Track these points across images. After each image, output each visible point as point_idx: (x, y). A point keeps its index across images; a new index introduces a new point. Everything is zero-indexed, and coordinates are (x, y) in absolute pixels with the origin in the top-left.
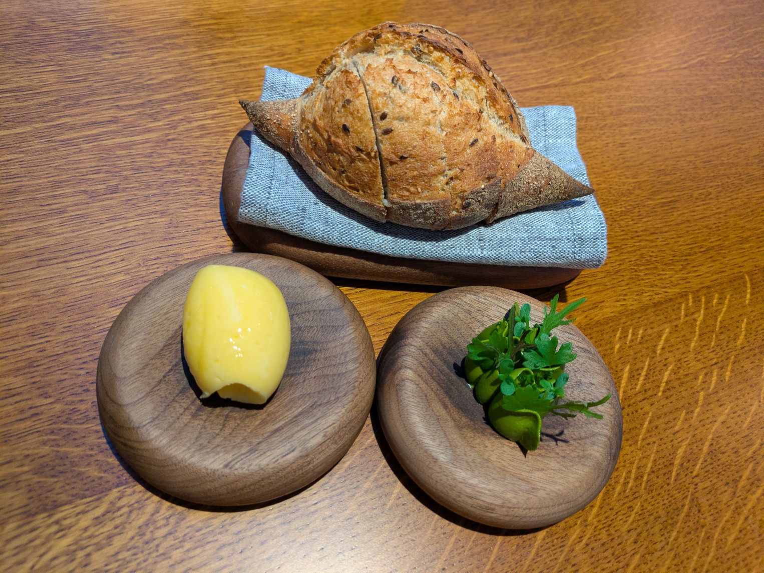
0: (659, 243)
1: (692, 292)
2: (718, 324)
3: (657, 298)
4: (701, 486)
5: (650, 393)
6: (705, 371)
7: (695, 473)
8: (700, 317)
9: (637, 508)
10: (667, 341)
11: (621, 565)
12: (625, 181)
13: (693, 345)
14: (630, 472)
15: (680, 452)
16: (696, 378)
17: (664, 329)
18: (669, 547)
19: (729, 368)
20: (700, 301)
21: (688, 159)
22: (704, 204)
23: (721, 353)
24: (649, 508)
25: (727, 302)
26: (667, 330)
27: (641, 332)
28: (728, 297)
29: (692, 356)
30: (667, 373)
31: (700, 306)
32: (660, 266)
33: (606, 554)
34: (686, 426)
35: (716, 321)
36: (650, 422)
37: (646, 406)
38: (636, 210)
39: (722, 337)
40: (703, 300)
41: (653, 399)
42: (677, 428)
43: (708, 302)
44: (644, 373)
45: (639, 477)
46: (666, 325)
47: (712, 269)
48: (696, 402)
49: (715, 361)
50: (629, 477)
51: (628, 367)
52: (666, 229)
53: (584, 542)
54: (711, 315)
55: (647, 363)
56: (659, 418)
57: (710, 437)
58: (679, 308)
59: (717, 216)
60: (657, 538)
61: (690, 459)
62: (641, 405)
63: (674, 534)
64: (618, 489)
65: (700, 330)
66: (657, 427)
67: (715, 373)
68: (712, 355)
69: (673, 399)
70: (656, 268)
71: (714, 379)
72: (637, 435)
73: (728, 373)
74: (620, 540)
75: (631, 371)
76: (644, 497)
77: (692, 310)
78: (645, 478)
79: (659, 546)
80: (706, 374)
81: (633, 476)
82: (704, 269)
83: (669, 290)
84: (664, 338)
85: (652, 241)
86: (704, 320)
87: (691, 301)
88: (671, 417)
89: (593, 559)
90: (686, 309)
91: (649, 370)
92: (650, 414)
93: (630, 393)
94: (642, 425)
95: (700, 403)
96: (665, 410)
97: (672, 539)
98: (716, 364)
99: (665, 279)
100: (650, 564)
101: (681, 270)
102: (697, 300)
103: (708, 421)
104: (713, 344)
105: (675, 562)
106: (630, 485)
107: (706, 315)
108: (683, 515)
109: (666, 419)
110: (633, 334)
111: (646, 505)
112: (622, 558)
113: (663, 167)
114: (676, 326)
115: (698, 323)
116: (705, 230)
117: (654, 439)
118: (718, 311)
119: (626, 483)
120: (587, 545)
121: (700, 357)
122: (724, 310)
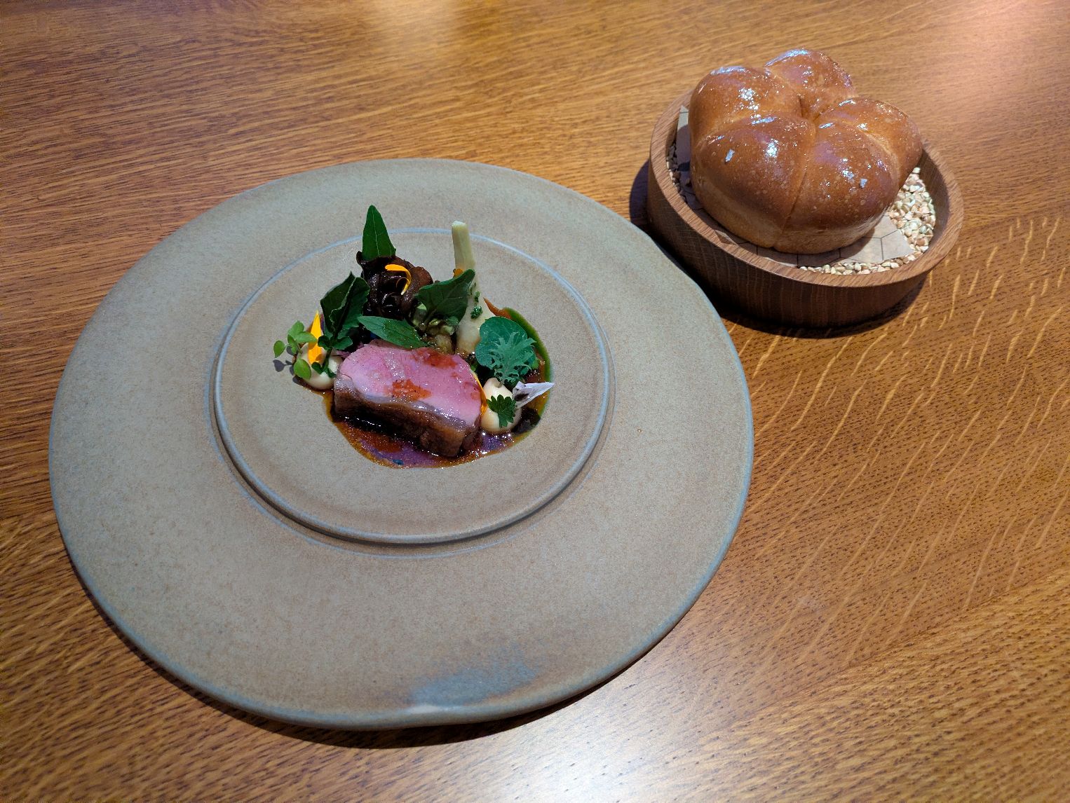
0: (983, 176)
1: (1021, 217)
2: (1048, 242)
3: (983, 223)
4: (1036, 365)
5: (982, 297)
6: (1036, 280)
7: (1029, 356)
8: (1030, 236)
9: (976, 379)
10: (996, 256)
11: (963, 418)
12: (945, 123)
13: (1022, 259)
14: (967, 354)
15: (1014, 341)
16: (1027, 285)
17: (993, 247)
18: (1007, 407)
19: (1061, 277)
20: (1028, 224)
21: (1011, 100)
22: (1029, 141)
23: (1052, 265)
24: (987, 379)
25: (1056, 224)
26: (996, 248)
27: (969, 250)
28: (1058, 220)
29: (1022, 268)
30: (998, 281)
31: (1029, 228)
32: (984, 196)
33: (950, 410)
34: (1019, 321)
35: (1046, 239)
36: (983, 318)
37: (979, 307)
38: (958, 149)
39: (1053, 252)
40: (1032, 223)
41: (985, 301)
42: (1009, 323)
43: (1038, 224)
44: (975, 282)
45: (976, 358)
46: (994, 244)
47: (1040, 196)
48: (1028, 303)
49: (1046, 271)
50: (967, 358)
51: (958, 278)
52: (989, 164)
53: (929, 401)
54: (1040, 235)
55: (977, 274)
56: (992, 315)
57: (1043, 329)
58: (1007, 230)
59: (1045, 151)
60: (996, 400)
61: (1023, 347)
62: (973, 306)
63: (1011, 398)
64: (957, 365)
65: (1029, 247)
66: (990, 322)
67: (1046, 281)
68: (1042, 267)
69: (1005, 301)
70: (981, 198)
71: (1046, 285)
72: (972, 328)
73: (1060, 282)
74: (961, 401)
75: (962, 281)
76: (982, 372)
77: (1020, 232)
78: (981, 358)
79: (998, 406)
80: (1037, 282)
81: (970, 357)
82: (1031, 197)
83: (996, 216)
84: (993, 254)
85: (976, 175)
86: (1034, 239)
87: (1018, 224)
88: (1003, 314)
89: (938, 414)
90: (1015, 230)
91: (980, 279)
92: (983, 312)
93: (962, 297)
94: (976, 321)
95: (1032, 304)
96: (998, 309)
97: (1009, 401)
98: (1046, 274)
99: (992, 206)
100: (990, 418)
101: (1007, 199)
102: (1025, 223)
103: (1041, 318)
104: (1043, 258)
105: (1013, 417)
106: (967, 363)
107: (1034, 235)
108: (1019, 386)
109: (999, 317)
110: (962, 252)
111: (983, 378)
112: (964, 414)
113: (983, 110)
114: (1004, 245)
115: (1027, 242)
116: (1031, 164)
117: (988, 331)
118: (1049, 232)
119: (964, 362)
120: (932, 404)
121: (1029, 269)
122: (1054, 231)
